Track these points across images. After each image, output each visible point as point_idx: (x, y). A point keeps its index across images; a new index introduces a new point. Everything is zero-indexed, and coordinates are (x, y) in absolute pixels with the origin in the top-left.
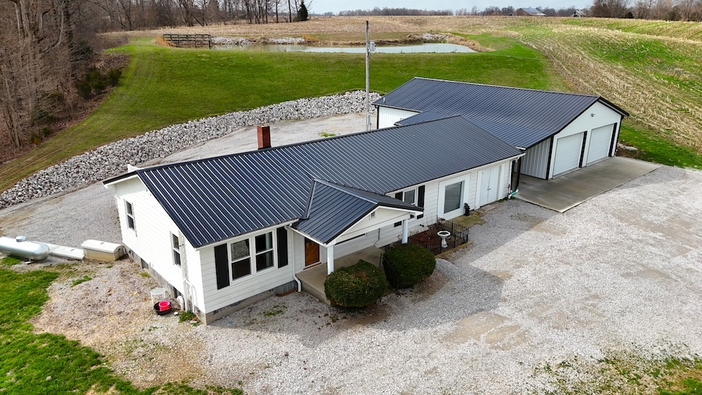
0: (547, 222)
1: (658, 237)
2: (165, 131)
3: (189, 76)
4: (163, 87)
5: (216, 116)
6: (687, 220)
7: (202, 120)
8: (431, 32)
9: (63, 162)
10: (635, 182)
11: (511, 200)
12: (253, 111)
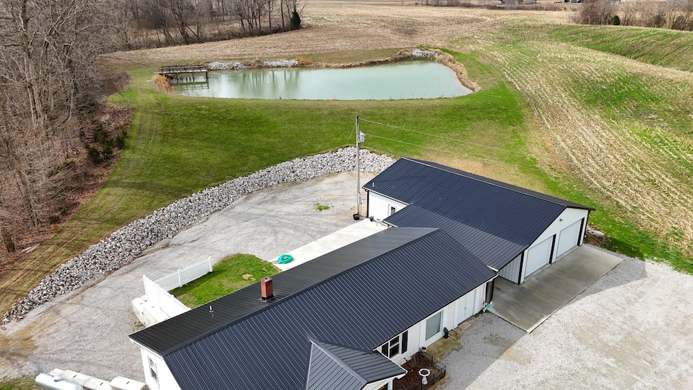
0: (515, 347)
1: (610, 364)
2: (171, 207)
3: (191, 134)
4: (167, 150)
5: (218, 186)
6: (638, 339)
7: (205, 192)
8: (421, 47)
9: (81, 254)
10: (596, 285)
11: (485, 314)
12: (252, 176)
